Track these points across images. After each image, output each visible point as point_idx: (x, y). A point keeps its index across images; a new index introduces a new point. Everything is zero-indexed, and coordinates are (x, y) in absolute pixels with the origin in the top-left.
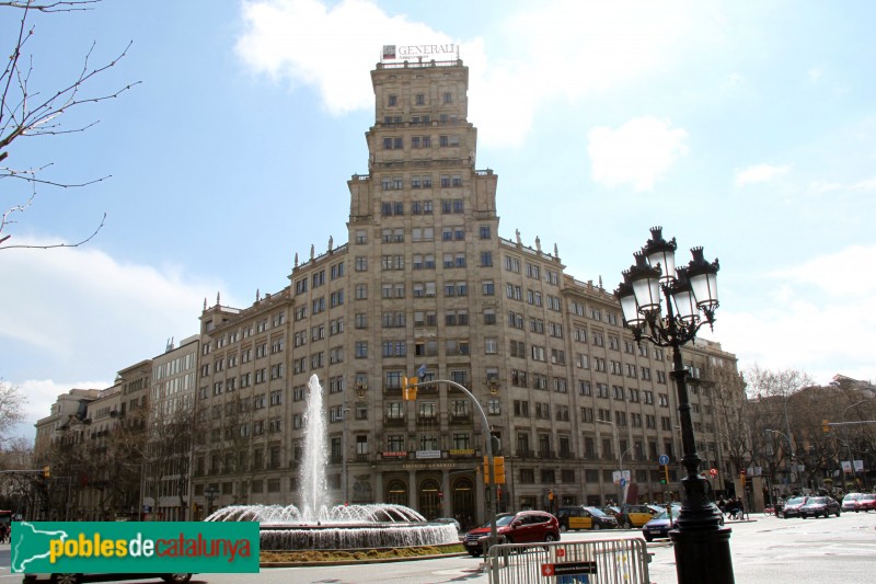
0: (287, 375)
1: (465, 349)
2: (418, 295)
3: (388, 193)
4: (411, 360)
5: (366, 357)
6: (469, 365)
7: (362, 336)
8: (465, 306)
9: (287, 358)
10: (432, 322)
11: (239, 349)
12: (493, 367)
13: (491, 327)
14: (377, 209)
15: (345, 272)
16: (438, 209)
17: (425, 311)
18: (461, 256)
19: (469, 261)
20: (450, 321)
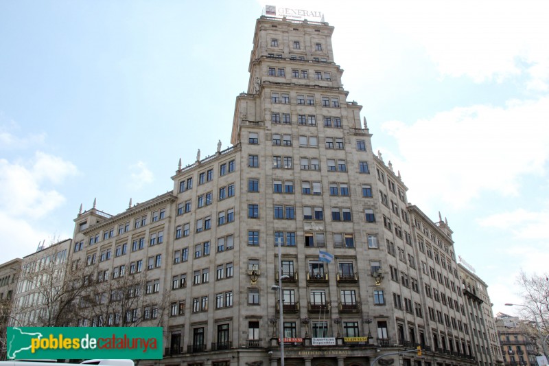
0: (167, 264)
1: (350, 243)
2: (307, 192)
3: (278, 106)
4: (301, 250)
5: (258, 245)
6: (355, 257)
7: (254, 224)
8: (349, 205)
9: (167, 249)
10: (319, 216)
11: (114, 244)
12: (376, 261)
13: (372, 225)
14: (268, 117)
15: (237, 167)
16: (321, 123)
17: (312, 207)
18: (343, 163)
19: (350, 168)
20: (336, 217)
